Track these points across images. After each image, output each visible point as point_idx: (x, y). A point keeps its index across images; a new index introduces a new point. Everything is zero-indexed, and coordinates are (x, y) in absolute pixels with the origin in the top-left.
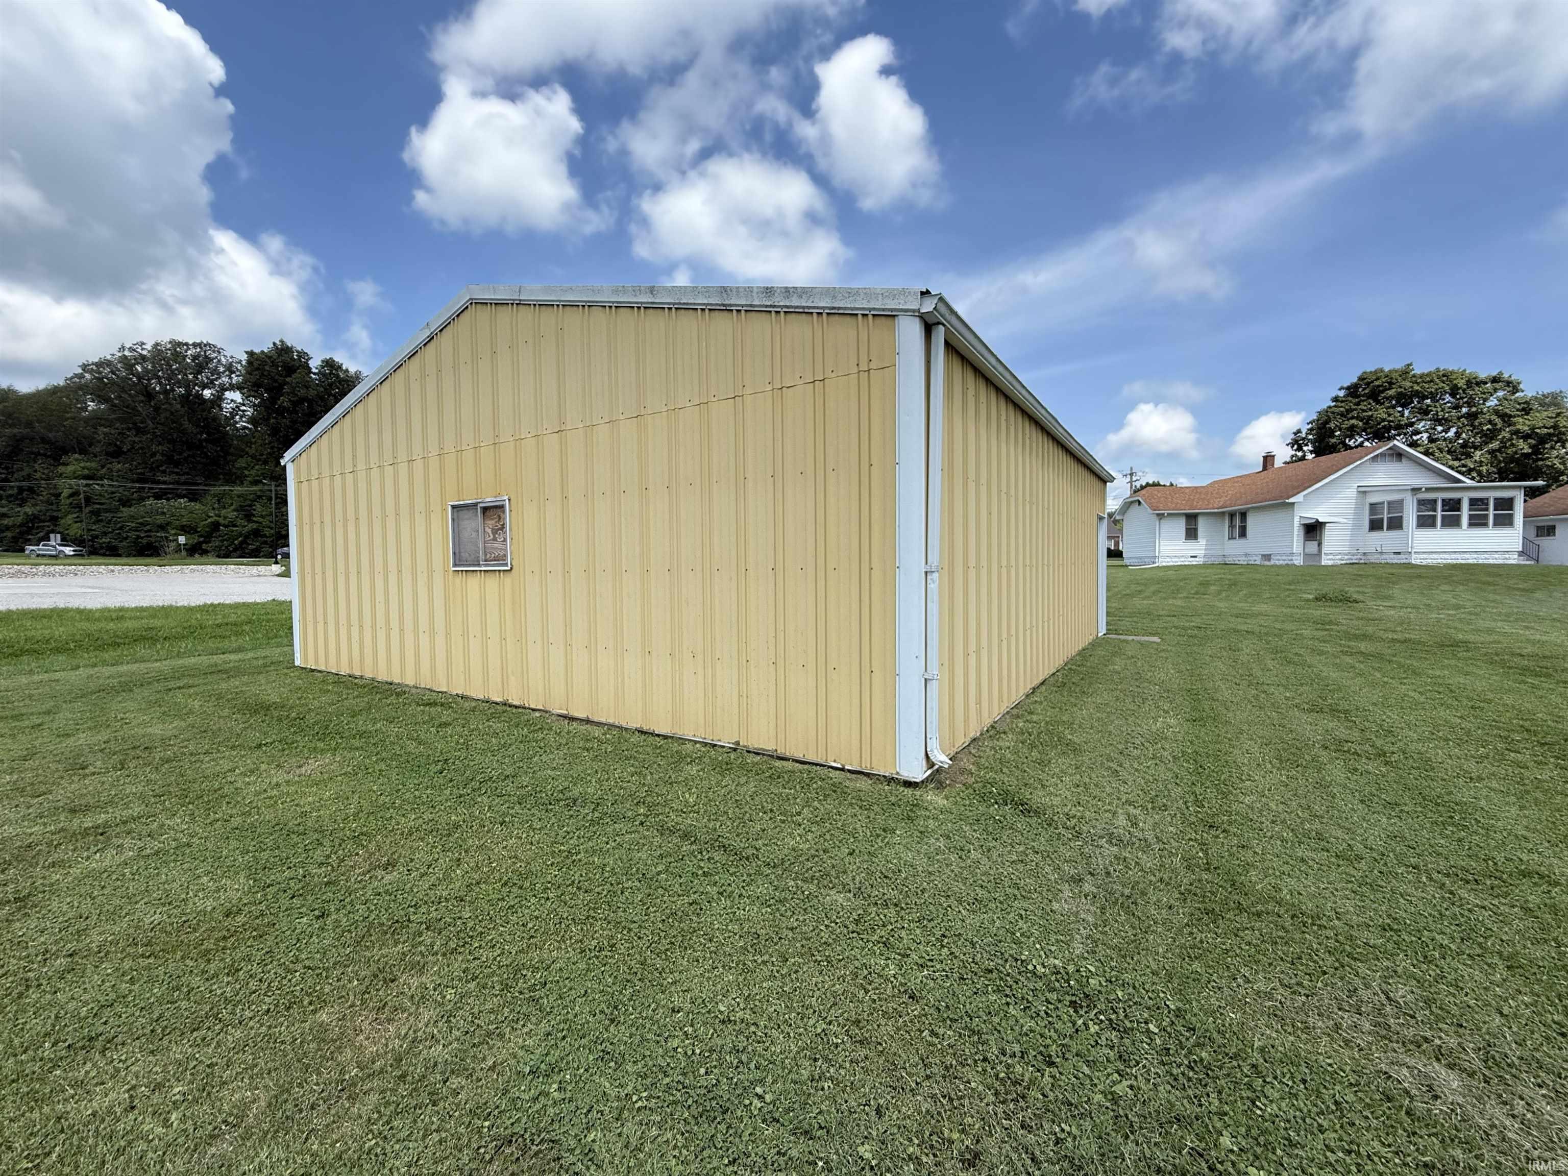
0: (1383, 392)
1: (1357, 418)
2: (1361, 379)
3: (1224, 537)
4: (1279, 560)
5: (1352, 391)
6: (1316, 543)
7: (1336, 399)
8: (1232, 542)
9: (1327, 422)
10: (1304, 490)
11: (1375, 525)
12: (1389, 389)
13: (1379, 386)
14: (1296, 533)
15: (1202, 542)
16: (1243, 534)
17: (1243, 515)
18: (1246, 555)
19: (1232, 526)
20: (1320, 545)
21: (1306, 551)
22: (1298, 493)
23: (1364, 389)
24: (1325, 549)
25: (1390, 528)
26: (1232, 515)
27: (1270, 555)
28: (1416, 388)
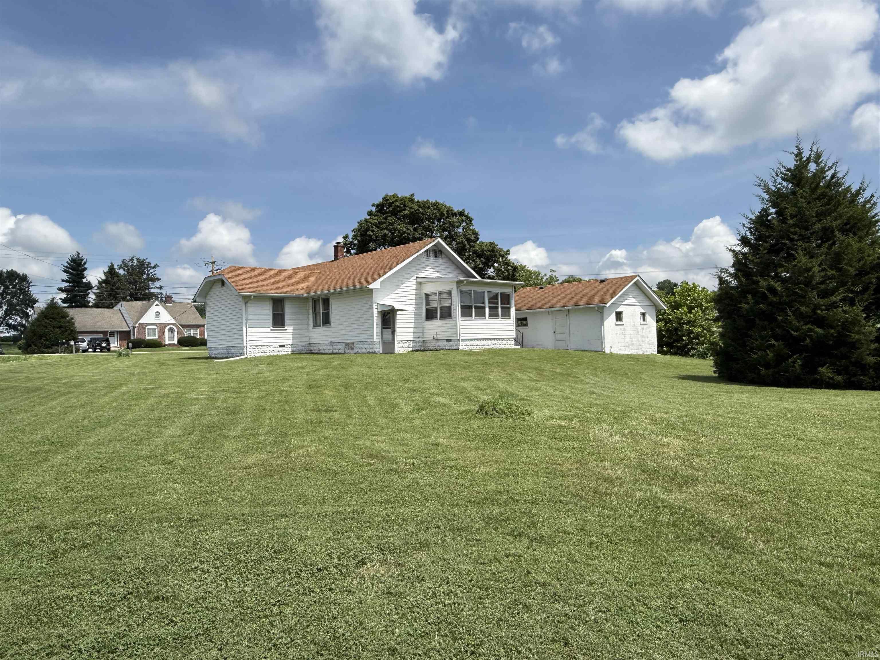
0: (400, 211)
1: (386, 228)
2: (385, 199)
3: (308, 324)
4: (361, 348)
5: (380, 207)
6: (390, 331)
7: (370, 213)
8: (317, 329)
9: (367, 230)
10: (380, 277)
11: (431, 315)
12: (404, 210)
13: (398, 207)
14: (375, 321)
15: (289, 329)
16: (327, 321)
17: (326, 302)
18: (331, 343)
19: (315, 313)
20: (393, 332)
21: (384, 338)
22: (376, 279)
23: (387, 208)
24: (398, 336)
25: (442, 317)
26: (315, 301)
27: (353, 343)
28: (421, 210)
